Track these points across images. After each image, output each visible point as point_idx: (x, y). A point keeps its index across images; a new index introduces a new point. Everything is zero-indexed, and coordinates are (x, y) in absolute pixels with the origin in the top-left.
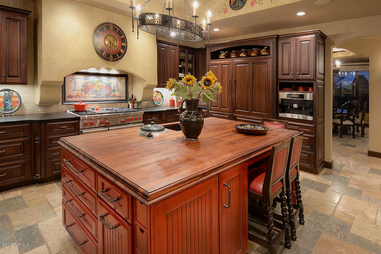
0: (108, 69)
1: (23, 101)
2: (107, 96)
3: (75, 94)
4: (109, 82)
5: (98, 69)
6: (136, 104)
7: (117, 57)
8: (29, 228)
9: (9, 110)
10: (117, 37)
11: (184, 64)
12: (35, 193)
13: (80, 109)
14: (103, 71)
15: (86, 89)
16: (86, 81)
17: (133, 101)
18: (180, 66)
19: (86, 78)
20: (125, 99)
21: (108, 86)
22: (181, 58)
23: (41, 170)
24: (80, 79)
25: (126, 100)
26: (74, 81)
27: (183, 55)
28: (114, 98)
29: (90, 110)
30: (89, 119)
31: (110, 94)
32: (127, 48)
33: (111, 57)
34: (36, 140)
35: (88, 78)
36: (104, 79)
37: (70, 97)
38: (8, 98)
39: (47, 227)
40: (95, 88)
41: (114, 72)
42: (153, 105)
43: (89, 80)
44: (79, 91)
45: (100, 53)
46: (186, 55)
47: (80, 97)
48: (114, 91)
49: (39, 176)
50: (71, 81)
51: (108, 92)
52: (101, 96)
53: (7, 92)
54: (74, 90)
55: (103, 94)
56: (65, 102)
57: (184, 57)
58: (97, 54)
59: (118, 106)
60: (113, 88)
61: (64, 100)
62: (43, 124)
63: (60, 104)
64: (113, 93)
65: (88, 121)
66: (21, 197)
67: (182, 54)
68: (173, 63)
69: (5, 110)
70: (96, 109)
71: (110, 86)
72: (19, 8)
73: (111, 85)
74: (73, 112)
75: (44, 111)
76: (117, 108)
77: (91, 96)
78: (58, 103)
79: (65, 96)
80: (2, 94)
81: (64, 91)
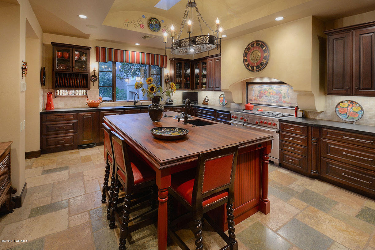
2: (277, 102)
3: (253, 98)
4: (280, 89)
7: (259, 67)
15: (261, 95)
16: (261, 89)
17: (296, 108)
19: (261, 87)
21: (279, 93)
24: (257, 87)
28: (284, 104)
31: (280, 100)
33: (255, 68)
35: (262, 86)
36: (275, 87)
37: (250, 100)
40: (267, 94)
43: (263, 88)
44: (256, 96)
47: (256, 101)
48: (284, 97)
50: (252, 89)
51: (278, 98)
52: (272, 101)
53: (224, 95)
54: (253, 95)
55: (274, 99)
60: (283, 95)
61: (247, 102)
64: (283, 100)
69: (223, 104)
71: (280, 93)
73: (282, 92)
79: (248, 99)
80: (222, 96)
81: (248, 96)
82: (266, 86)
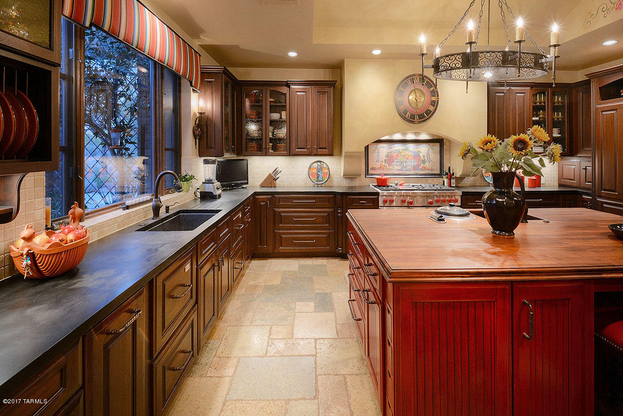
0: (417, 134)
1: (331, 173)
2: (415, 168)
3: (378, 165)
4: (418, 150)
5: (404, 134)
6: (455, 180)
7: (424, 117)
8: (326, 294)
9: (320, 181)
10: (424, 91)
11: (544, 114)
12: (336, 265)
13: (382, 183)
14: (410, 137)
15: (390, 159)
16: (390, 150)
17: (450, 176)
18: (534, 119)
19: (390, 147)
20: (439, 173)
21: (417, 156)
22: (538, 104)
23: (342, 244)
24: (383, 148)
25: (440, 175)
26: (377, 151)
27: (541, 99)
28: (423, 171)
29: (393, 185)
30: (389, 196)
31: (418, 165)
32: (438, 103)
33: (417, 117)
34: (339, 213)
35: (392, 146)
36: (411, 146)
37: (373, 169)
38: (320, 169)
39: (339, 299)
40: (400, 159)
41: (424, 137)
42: (483, 183)
43: (394, 149)
44: (382, 162)
45: (403, 115)
46: (548, 100)
47: (383, 169)
48: (424, 162)
49: (341, 250)
50: (374, 150)
51: (416, 163)
52: (408, 168)
53: (319, 163)
54: (378, 161)
55: (410, 166)
56: (368, 175)
57: (545, 103)
58: (399, 117)
59: (429, 181)
60: (422, 158)
61: (367, 173)
62: (344, 197)
63: (363, 176)
64: (422, 165)
65: (388, 197)
66: (325, 266)
67: (540, 97)
68: (519, 115)
69: (318, 181)
70: (400, 185)
71: (419, 155)
72: (328, 80)
73: (421, 154)
74: (375, 186)
75: (349, 184)
76: (427, 184)
77: (395, 168)
78: (360, 175)
79: (368, 168)
80: (315, 165)
81: (368, 163)
82: (399, 145)
